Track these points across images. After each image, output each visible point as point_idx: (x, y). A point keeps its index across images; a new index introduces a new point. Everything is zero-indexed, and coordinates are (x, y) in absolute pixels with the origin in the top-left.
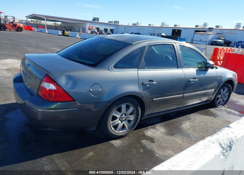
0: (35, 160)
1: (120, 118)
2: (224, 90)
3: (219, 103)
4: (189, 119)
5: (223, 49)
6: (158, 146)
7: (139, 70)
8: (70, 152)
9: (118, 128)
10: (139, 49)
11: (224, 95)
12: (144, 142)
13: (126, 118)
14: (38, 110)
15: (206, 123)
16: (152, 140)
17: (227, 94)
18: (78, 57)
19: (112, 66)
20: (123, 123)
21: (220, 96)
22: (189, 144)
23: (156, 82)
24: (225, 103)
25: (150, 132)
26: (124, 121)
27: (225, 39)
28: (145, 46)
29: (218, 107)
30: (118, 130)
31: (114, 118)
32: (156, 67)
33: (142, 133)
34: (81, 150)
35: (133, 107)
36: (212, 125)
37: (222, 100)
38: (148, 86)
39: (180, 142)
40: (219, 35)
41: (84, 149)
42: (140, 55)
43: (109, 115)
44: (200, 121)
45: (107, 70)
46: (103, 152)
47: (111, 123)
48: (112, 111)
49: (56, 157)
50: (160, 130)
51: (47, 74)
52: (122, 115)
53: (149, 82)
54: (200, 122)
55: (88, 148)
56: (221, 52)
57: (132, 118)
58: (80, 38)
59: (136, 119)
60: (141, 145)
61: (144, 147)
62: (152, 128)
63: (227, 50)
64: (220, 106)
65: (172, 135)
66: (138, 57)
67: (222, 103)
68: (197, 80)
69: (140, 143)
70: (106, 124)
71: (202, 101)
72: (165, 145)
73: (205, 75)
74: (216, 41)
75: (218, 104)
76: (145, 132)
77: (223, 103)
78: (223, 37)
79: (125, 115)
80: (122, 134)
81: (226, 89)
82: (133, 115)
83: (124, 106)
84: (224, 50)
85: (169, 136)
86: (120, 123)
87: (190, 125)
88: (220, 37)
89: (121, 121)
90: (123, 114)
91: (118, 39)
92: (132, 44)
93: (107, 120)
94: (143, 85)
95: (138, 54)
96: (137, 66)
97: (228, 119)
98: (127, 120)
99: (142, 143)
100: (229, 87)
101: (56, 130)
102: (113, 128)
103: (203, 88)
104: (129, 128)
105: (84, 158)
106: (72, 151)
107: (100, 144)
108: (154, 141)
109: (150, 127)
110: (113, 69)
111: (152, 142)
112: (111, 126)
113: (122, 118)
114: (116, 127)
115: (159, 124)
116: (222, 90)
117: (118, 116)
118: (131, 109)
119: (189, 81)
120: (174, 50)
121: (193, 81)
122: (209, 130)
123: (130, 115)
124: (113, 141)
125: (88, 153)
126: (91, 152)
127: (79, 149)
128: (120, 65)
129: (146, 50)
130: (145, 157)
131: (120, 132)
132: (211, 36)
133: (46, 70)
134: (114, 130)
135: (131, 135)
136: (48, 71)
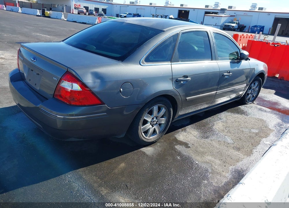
0: (58, 177)
1: (151, 122)
2: (254, 84)
3: (249, 99)
4: (220, 119)
5: (243, 35)
6: (195, 152)
7: (172, 63)
8: (98, 165)
9: (149, 134)
10: (172, 38)
11: (254, 90)
12: (178, 147)
13: (157, 121)
14: (58, 116)
15: (240, 123)
16: (186, 145)
17: (257, 89)
18: (95, 48)
19: (143, 59)
20: (154, 127)
21: (250, 92)
22: (228, 147)
23: (190, 78)
24: (254, 100)
25: (182, 135)
26: (155, 125)
27: (239, 23)
28: (178, 33)
29: (247, 104)
30: (148, 136)
31: (145, 122)
32: (191, 59)
33: (173, 138)
34: (109, 161)
35: (165, 109)
36: (246, 124)
37: (252, 95)
38: (182, 82)
39: (218, 146)
40: (232, 18)
41: (113, 160)
42: (173, 44)
43: (140, 119)
44: (233, 120)
45: (138, 65)
46: (136, 162)
47: (142, 128)
48: (144, 115)
49: (82, 171)
50: (193, 133)
51: (67, 71)
52: (153, 119)
53: (183, 78)
54: (232, 122)
55: (117, 159)
56: (240, 40)
57: (163, 121)
58: (66, 20)
59: (168, 121)
60: (176, 152)
61: (179, 154)
62: (182, 131)
63: (247, 37)
64: (249, 103)
65: (206, 138)
66: (171, 48)
67: (251, 99)
68: (231, 73)
69: (175, 150)
70: (137, 129)
71: (230, 98)
72: (202, 150)
73: (238, 68)
74: (229, 26)
75: (247, 101)
76: (176, 136)
77: (253, 99)
78: (237, 21)
79: (156, 119)
80: (152, 140)
81: (257, 84)
82: (165, 118)
83: (155, 108)
84: (244, 37)
85: (204, 139)
86: (151, 128)
87: (223, 126)
88: (233, 20)
89: (151, 125)
90: (154, 117)
91: (144, 24)
92: (164, 31)
93: (138, 125)
94: (177, 81)
95: (170, 43)
96: (171, 59)
97: (260, 118)
98: (158, 124)
99: (176, 149)
100: (259, 81)
101: (81, 140)
102: (143, 134)
103: (229, 83)
104: (160, 132)
105: (116, 171)
106: (100, 163)
107: (130, 153)
108: (189, 145)
109: (180, 130)
110: (144, 64)
111: (187, 148)
112: (142, 132)
113: (153, 122)
114: (146, 132)
115: (190, 126)
116: (253, 85)
117: (149, 120)
118: (163, 111)
119: (223, 76)
120: (208, 38)
121: (227, 75)
122: (244, 130)
123: (161, 117)
124: (144, 148)
125: (119, 165)
126: (122, 163)
127: (107, 161)
128: (151, 58)
129: (179, 38)
130: (184, 165)
131: (151, 137)
132: (223, 19)
133: (66, 66)
134: (144, 135)
135: (162, 140)
136: (69, 68)
